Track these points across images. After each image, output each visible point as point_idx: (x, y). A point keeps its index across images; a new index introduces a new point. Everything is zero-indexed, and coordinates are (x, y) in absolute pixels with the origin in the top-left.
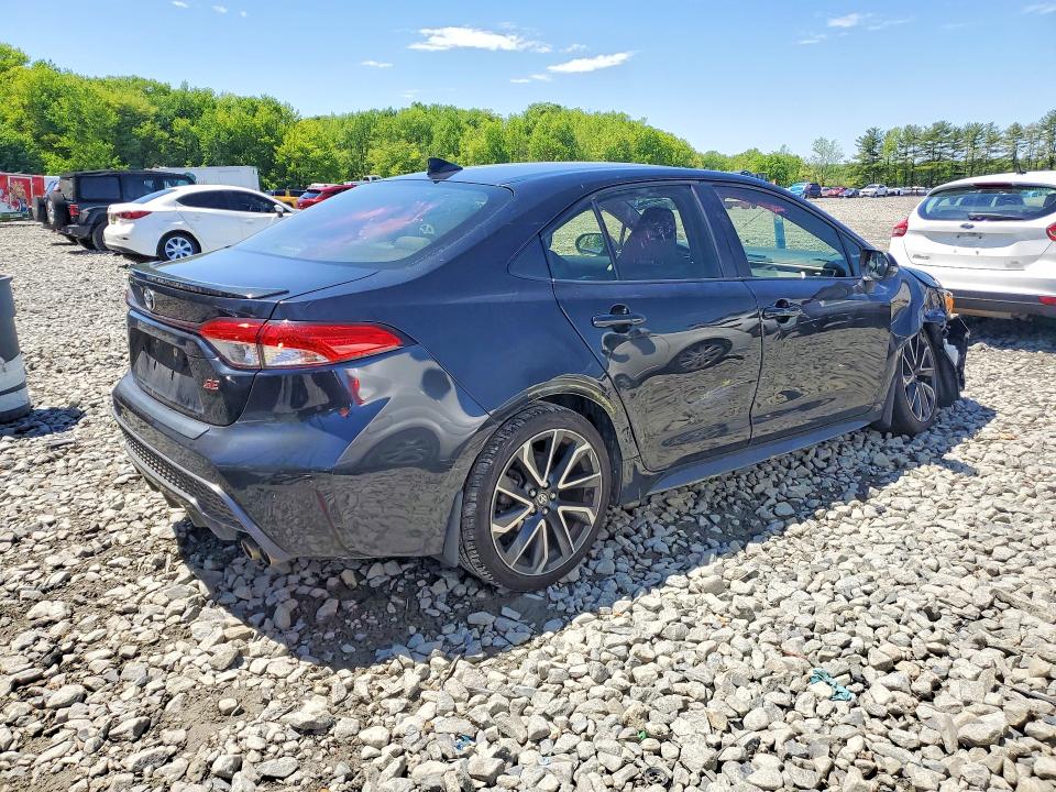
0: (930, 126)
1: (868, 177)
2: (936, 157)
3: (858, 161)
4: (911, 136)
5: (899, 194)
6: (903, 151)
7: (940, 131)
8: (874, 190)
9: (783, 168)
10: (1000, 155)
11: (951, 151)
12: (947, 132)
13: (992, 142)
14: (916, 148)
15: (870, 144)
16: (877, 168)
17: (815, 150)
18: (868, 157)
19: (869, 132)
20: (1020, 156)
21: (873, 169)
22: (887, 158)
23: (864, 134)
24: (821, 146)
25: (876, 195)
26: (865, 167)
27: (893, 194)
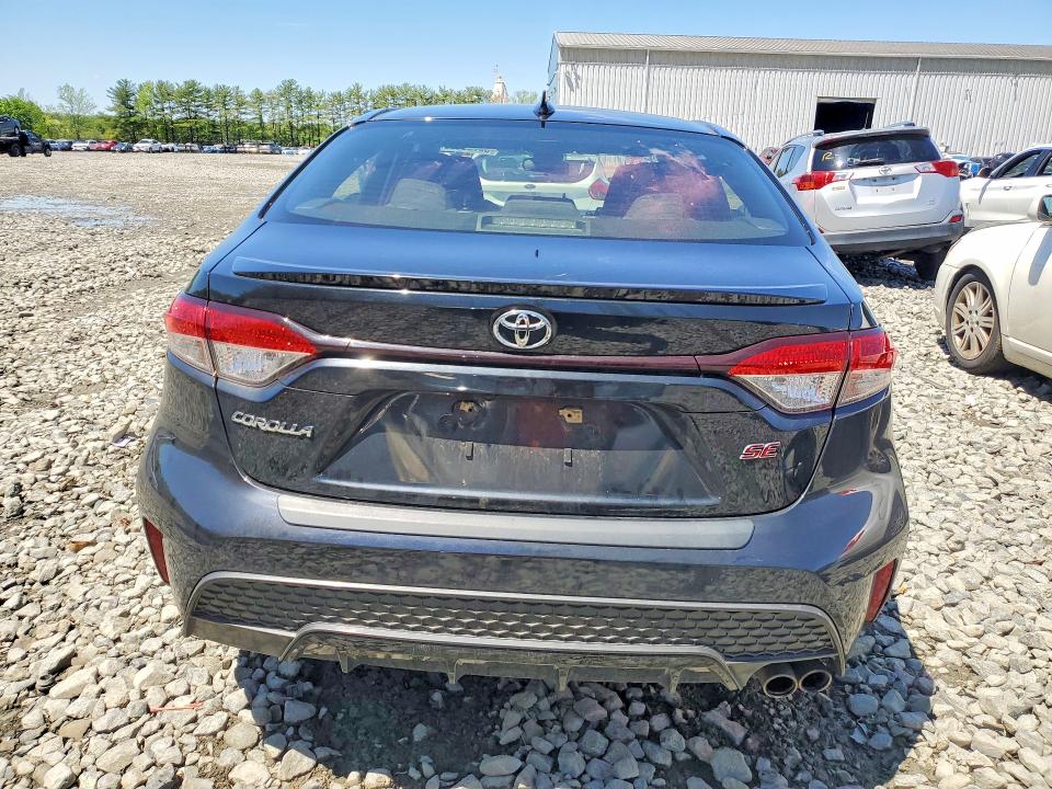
0: (181, 84)
1: (127, 131)
2: (193, 115)
3: (113, 114)
4: (164, 92)
5: (173, 150)
6: (159, 106)
7: (191, 90)
8: (149, 145)
9: (24, 115)
10: (249, 117)
11: (205, 110)
12: (198, 91)
13: (240, 104)
14: (172, 105)
15: (124, 96)
16: (135, 122)
17: (61, 97)
18: (123, 108)
19: (119, 83)
20: (266, 119)
21: (132, 123)
22: (144, 113)
23: (115, 85)
24: (67, 92)
25: (150, 151)
26: (123, 121)
27: (167, 150)
